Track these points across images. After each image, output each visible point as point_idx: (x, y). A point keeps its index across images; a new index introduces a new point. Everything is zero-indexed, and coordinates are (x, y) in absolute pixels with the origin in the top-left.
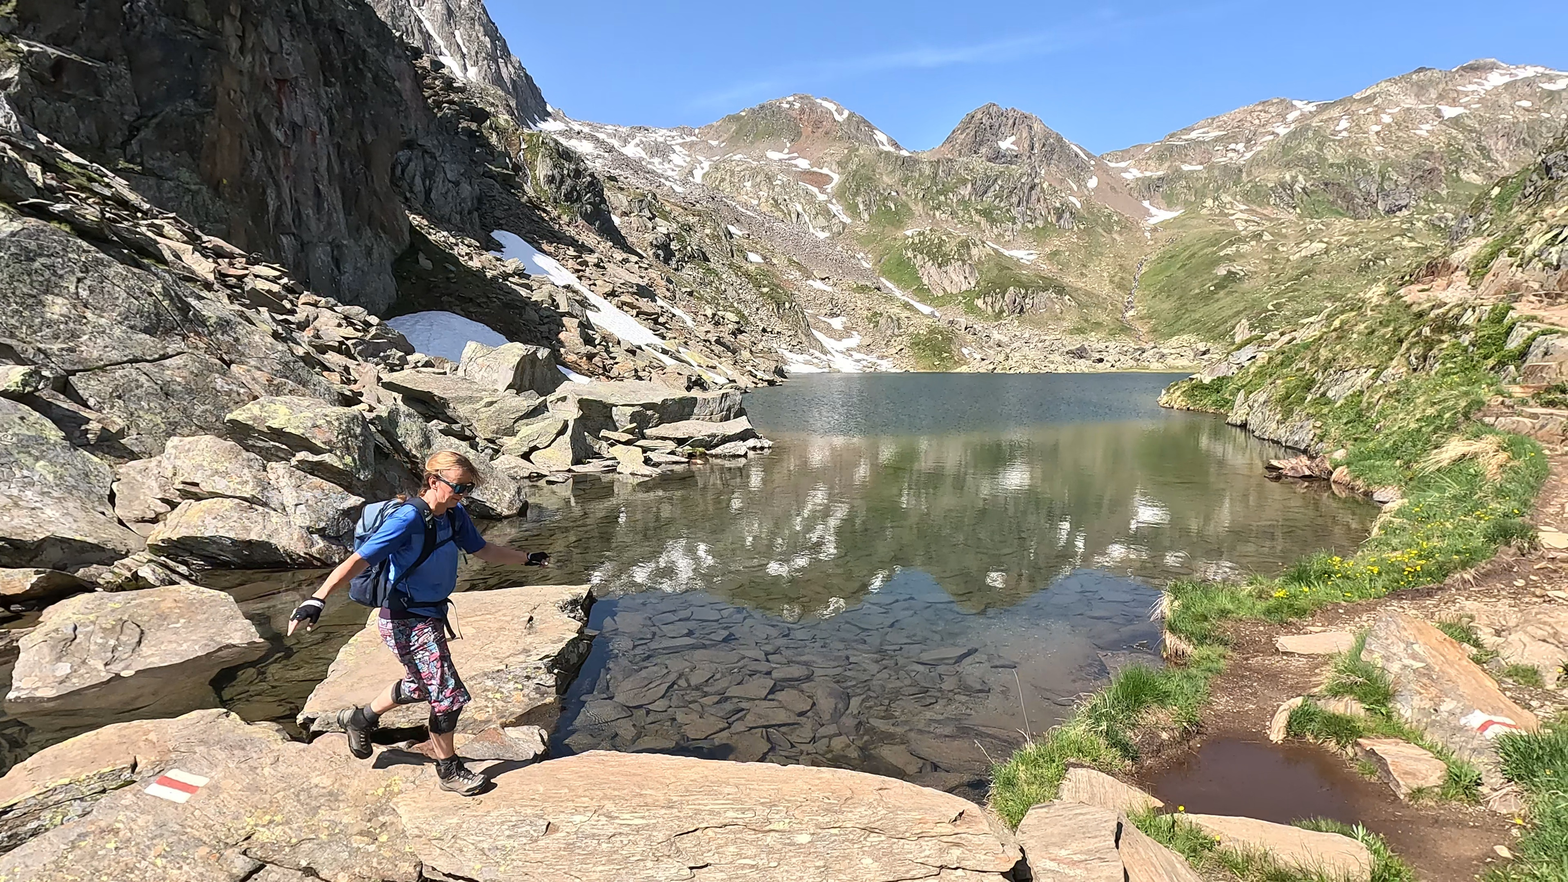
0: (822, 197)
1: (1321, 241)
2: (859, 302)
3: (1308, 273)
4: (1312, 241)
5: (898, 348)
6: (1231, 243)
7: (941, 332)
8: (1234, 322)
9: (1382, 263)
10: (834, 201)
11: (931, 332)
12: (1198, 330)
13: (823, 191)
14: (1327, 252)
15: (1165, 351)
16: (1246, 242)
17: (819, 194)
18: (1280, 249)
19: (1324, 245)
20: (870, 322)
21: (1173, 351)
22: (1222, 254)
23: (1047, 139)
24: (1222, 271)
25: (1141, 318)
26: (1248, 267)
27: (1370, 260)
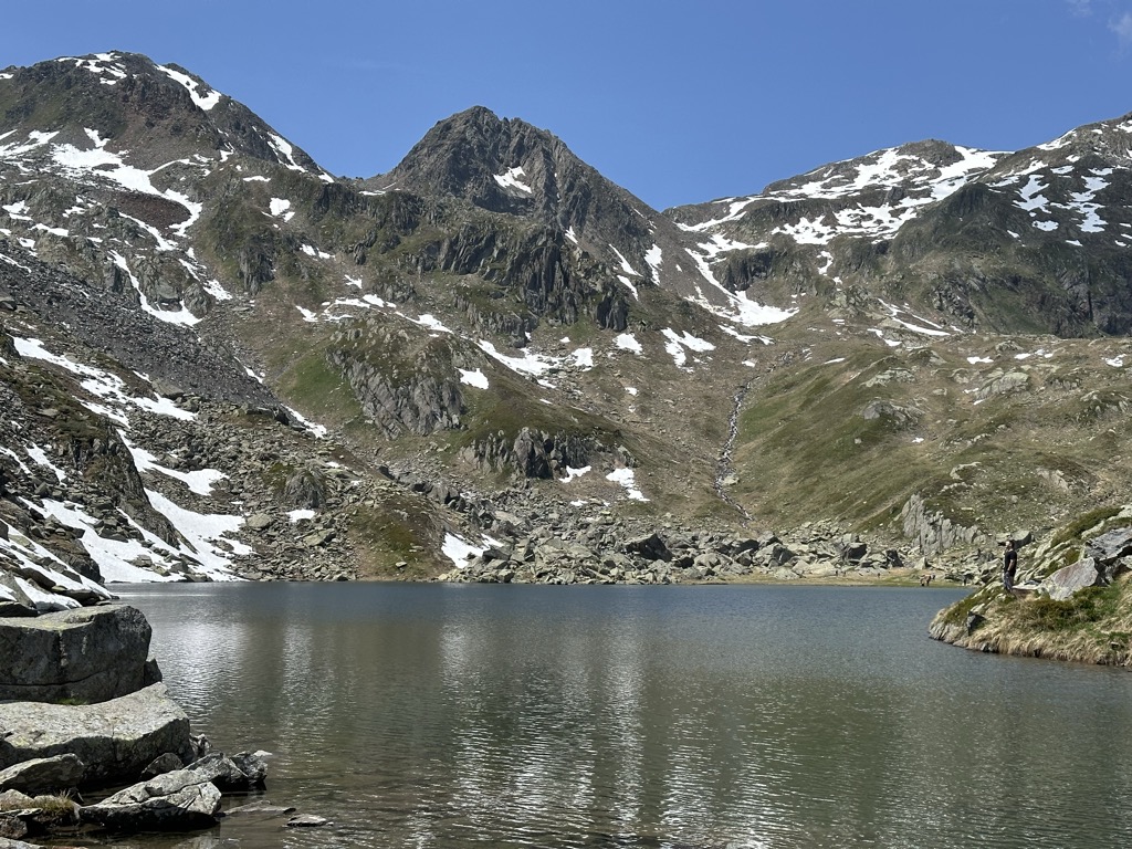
0: (165, 245)
1: (1020, 370)
2: (245, 444)
3: (1007, 420)
4: (1005, 370)
5: (324, 534)
6: (882, 367)
7: (405, 506)
8: (897, 499)
9: (1114, 408)
10: (190, 253)
11: (389, 504)
12: (840, 510)
13: (169, 235)
14: (1030, 386)
15: (793, 548)
16: (904, 366)
17: (160, 240)
18: (959, 379)
19: (1024, 377)
20: (267, 482)
21: (805, 548)
22: (869, 384)
23: (576, 177)
24: (870, 413)
25: (747, 490)
26: (911, 408)
27: (1097, 403)
